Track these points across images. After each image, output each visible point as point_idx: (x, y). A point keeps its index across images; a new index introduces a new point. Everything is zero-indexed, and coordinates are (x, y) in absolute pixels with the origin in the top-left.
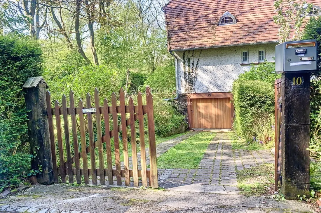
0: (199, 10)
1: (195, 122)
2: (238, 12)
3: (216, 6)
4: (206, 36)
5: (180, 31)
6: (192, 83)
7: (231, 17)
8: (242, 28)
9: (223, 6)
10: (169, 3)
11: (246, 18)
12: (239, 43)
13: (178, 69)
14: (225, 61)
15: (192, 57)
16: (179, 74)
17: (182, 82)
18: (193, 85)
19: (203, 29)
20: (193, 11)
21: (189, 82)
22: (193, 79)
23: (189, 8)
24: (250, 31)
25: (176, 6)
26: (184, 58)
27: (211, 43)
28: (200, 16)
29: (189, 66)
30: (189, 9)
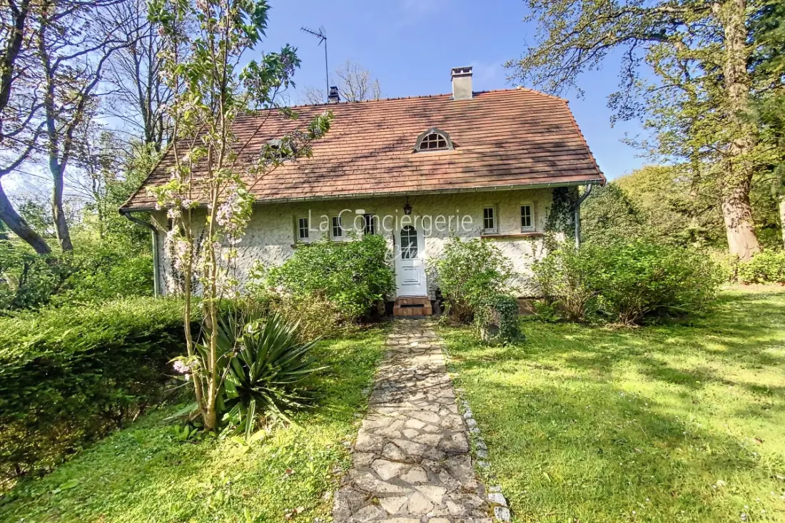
13: (158, 253)
14: (259, 236)
17: (168, 284)
24: (312, 175)
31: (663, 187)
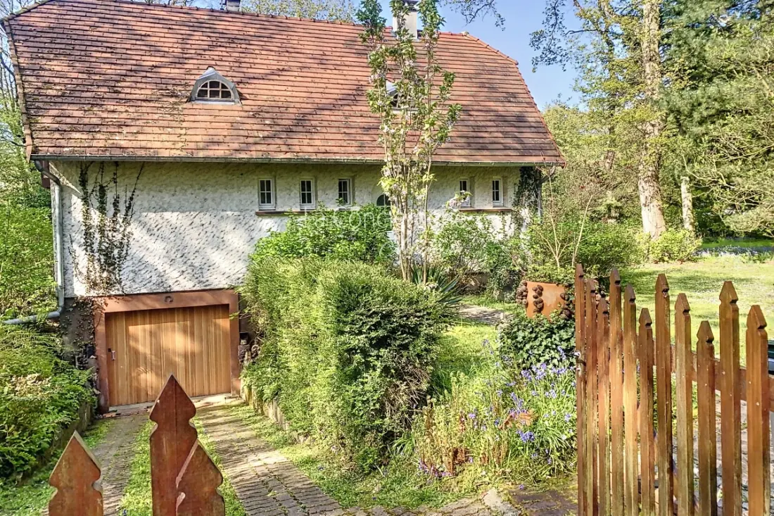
0: (127, 49)
1: (121, 384)
2: (242, 75)
3: (180, 50)
4: (155, 125)
5: (69, 100)
6: (113, 264)
7: (226, 85)
8: (257, 116)
9: (199, 52)
10: (25, 12)
11: (262, 92)
12: (254, 155)
13: (62, 218)
14: (213, 200)
15: (112, 184)
16: (67, 234)
17: (76, 261)
18: (114, 269)
19: (144, 104)
20: (109, 50)
21: (102, 260)
22: (116, 252)
23: (95, 38)
24: (278, 128)
25: (52, 25)
26: (83, 183)
27: (173, 147)
28: (134, 68)
29: (102, 209)
30: (95, 42)
31: (569, 139)
